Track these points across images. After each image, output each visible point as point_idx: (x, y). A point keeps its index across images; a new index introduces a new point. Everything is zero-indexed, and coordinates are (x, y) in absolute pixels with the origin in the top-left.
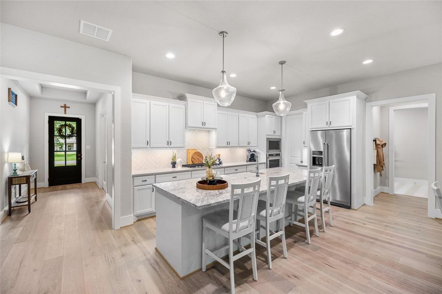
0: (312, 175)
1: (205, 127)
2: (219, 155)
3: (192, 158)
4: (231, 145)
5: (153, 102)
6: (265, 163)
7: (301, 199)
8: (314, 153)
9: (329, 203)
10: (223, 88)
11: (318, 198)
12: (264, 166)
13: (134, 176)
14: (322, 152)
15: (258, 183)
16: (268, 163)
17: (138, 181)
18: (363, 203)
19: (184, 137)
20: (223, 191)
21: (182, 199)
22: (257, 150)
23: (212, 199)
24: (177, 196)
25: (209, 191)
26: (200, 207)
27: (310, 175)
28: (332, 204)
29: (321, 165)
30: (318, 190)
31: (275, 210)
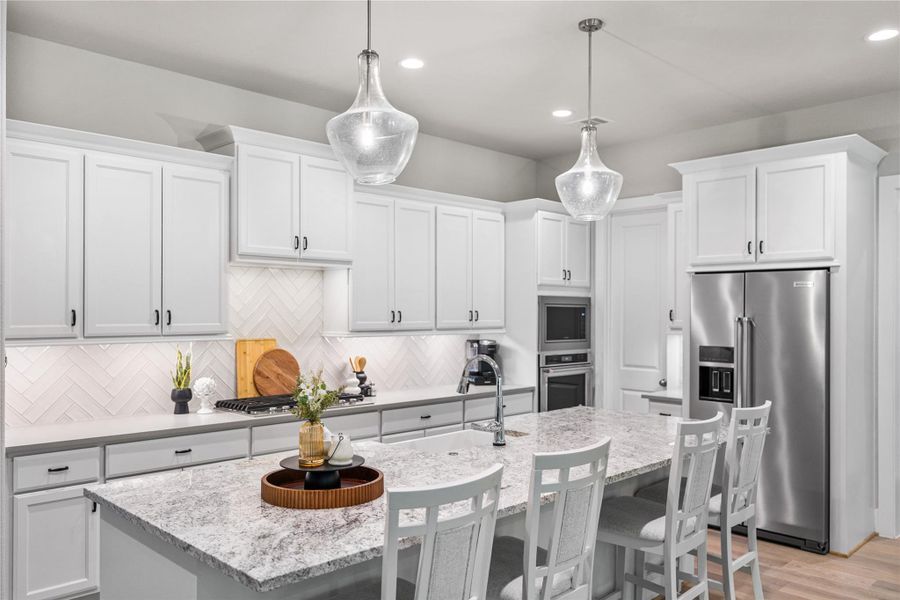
0: (690, 440)
1: (305, 254)
2: (362, 362)
3: (257, 372)
4: (405, 324)
5: (94, 157)
6: (531, 390)
7: (655, 528)
8: (705, 353)
9: (753, 534)
10: (367, 114)
11: (715, 521)
12: (529, 401)
13: (13, 453)
14: (730, 350)
15: (494, 483)
16: (545, 387)
17: (31, 472)
18: (869, 533)
19: (222, 293)
20: (365, 510)
21: (197, 552)
22: (504, 342)
23: (313, 548)
24: (180, 537)
25: (309, 514)
26: (265, 582)
27: (682, 441)
28: (764, 536)
29: (729, 398)
30: (715, 490)
31: (558, 578)
